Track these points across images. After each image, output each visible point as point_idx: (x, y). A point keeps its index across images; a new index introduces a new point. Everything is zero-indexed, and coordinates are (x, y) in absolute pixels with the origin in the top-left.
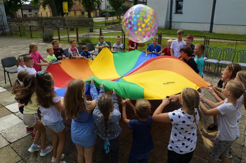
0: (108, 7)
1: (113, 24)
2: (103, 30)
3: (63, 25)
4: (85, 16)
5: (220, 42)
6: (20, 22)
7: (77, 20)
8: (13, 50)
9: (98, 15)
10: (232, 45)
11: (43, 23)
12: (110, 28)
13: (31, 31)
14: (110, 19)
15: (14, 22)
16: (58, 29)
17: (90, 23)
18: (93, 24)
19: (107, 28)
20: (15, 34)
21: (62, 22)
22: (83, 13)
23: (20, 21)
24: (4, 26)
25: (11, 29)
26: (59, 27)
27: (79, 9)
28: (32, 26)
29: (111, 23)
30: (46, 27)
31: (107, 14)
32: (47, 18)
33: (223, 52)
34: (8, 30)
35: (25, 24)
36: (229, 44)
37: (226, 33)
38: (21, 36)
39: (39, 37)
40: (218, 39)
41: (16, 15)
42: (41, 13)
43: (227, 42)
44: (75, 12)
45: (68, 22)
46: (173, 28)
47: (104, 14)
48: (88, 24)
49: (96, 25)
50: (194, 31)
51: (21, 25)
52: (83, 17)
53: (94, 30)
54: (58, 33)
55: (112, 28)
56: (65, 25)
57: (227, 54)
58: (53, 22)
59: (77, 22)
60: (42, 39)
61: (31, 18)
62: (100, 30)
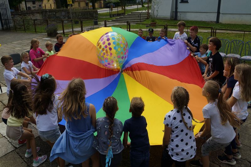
1: (118, 16)
2: (108, 23)
3: (67, 18)
4: (89, 8)
5: (227, 33)
6: (24, 16)
7: (82, 12)
8: (17, 46)
9: (102, 5)
10: (240, 36)
11: (47, 16)
12: (114, 20)
13: (35, 25)
14: (115, 10)
15: (18, 16)
16: (63, 22)
17: (94, 15)
18: (97, 16)
19: (112, 20)
20: (19, 28)
21: (66, 14)
22: (87, 4)
23: (23, 14)
24: (8, 20)
25: (15, 23)
26: (64, 20)
27: (83, 0)
28: (36, 20)
29: (115, 14)
30: (50, 21)
31: (112, 5)
32: (51, 11)
33: (231, 44)
34: (12, 25)
35: (29, 17)
36: (236, 35)
37: (233, 23)
38: (25, 30)
39: (43, 31)
40: (225, 30)
41: (20, 7)
42: (45, 5)
43: (235, 33)
44: (79, 3)
45: (72, 14)
46: (179, 18)
47: (108, 5)
48: (93, 16)
49: (101, 17)
50: (200, 21)
51: (25, 18)
52: (87, 9)
53: (98, 23)
54: (62, 26)
55: (117, 20)
56: (69, 18)
57: (235, 46)
58: (58, 15)
59: (81, 14)
60: (47, 34)
61: (35, 10)
62: (105, 23)
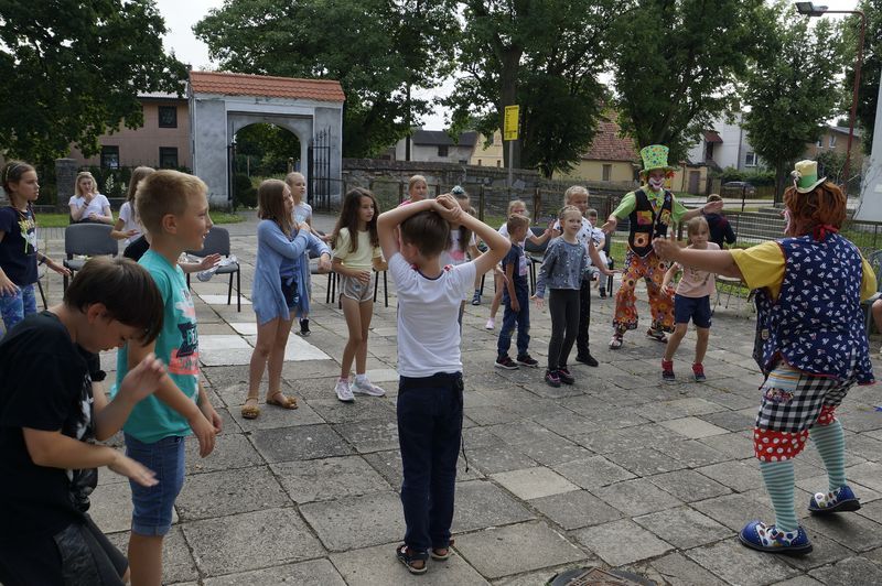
0: (749, 158)
9: (703, 186)
23: (382, 170)
24: (329, 179)
27: (624, 158)
42: (479, 161)
44: (607, 168)
